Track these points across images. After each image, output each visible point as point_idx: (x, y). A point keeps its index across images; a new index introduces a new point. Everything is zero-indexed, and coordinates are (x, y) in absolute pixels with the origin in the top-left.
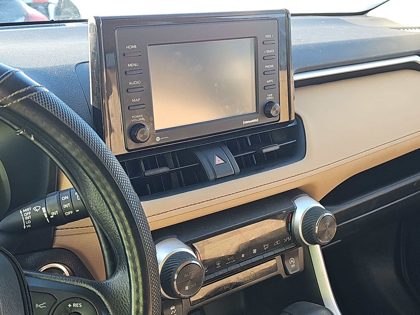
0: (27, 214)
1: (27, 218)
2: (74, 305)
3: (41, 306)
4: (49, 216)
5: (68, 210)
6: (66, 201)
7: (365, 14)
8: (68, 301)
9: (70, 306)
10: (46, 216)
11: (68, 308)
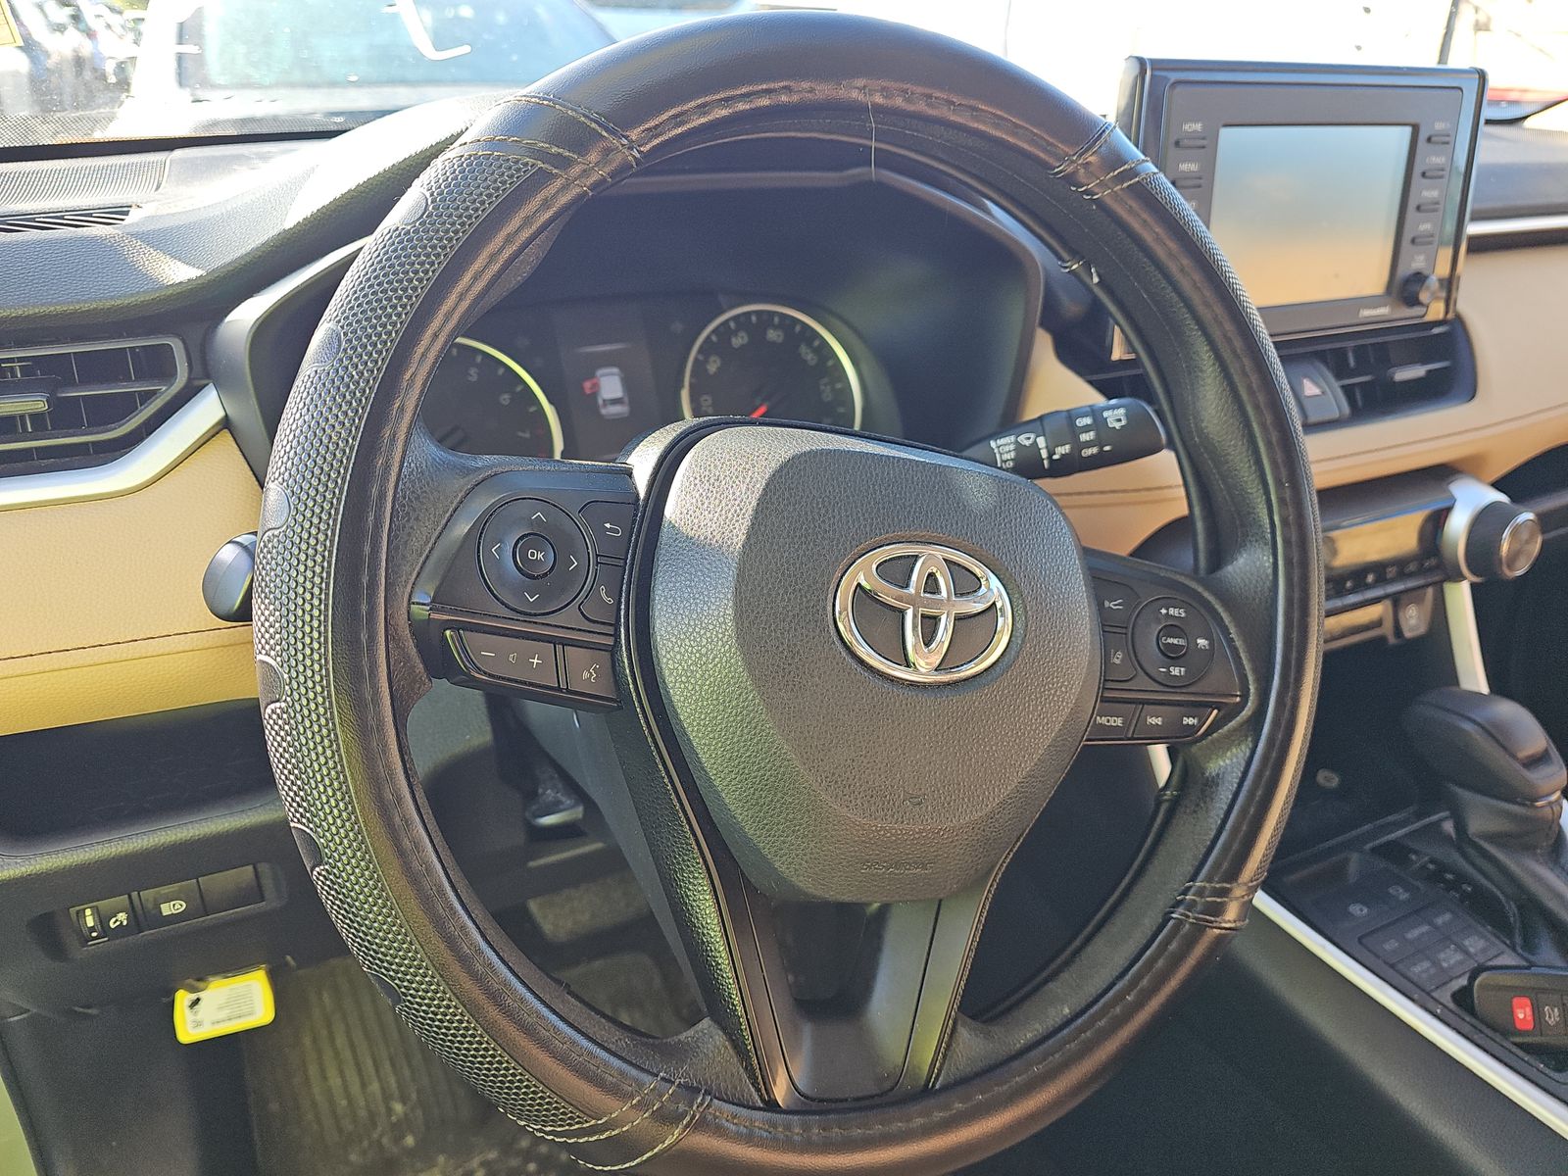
0: (1007, 449)
1: (1005, 457)
2: (1172, 611)
3: (1115, 605)
4: (1051, 454)
5: (1089, 444)
6: (1086, 429)
7: (1520, 123)
8: (1160, 602)
9: (1164, 611)
10: (1044, 454)
11: (1160, 616)
